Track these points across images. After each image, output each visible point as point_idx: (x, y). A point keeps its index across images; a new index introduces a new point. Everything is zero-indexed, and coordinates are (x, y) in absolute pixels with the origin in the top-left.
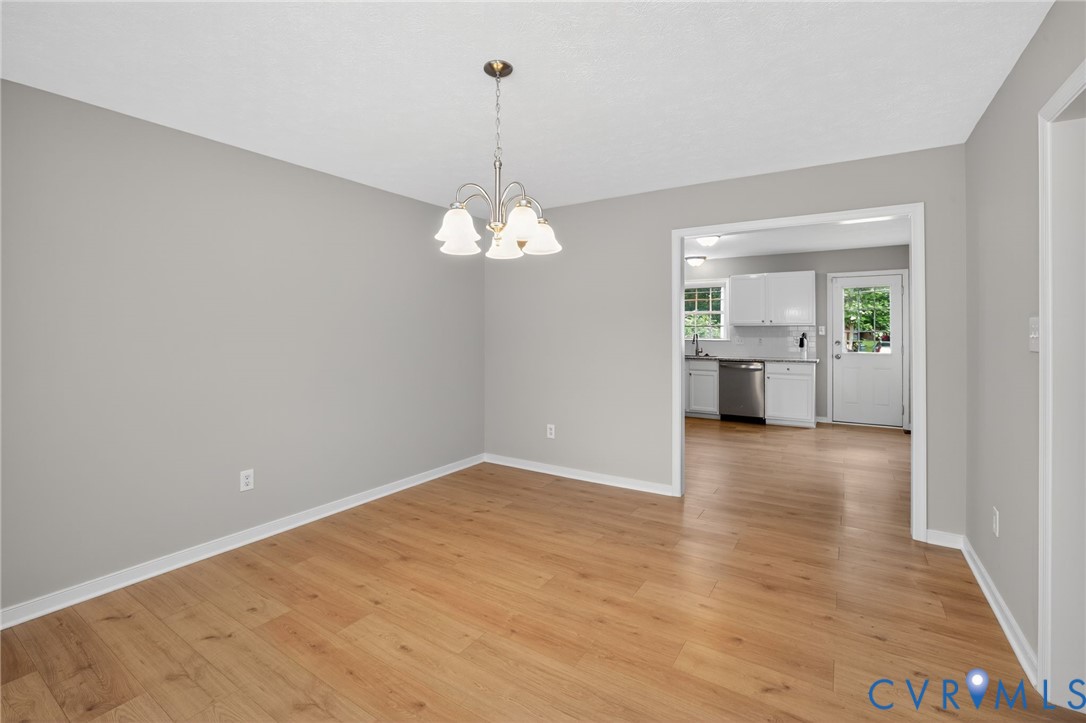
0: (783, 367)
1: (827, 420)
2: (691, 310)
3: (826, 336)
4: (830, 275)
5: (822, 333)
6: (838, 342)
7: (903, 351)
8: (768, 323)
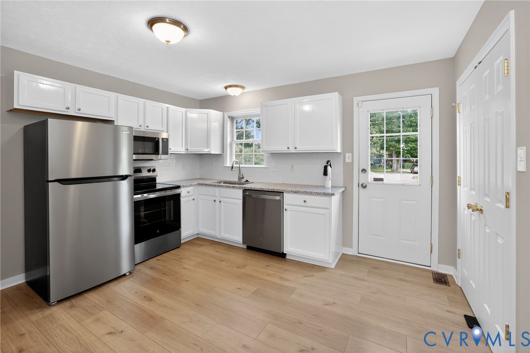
0: (300, 198)
1: (352, 251)
2: (240, 139)
3: (352, 164)
4: (356, 100)
5: (347, 160)
6: (364, 171)
7: (432, 182)
8: (292, 150)
